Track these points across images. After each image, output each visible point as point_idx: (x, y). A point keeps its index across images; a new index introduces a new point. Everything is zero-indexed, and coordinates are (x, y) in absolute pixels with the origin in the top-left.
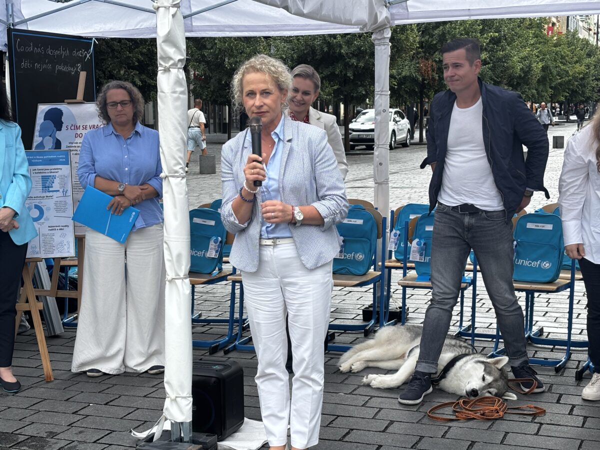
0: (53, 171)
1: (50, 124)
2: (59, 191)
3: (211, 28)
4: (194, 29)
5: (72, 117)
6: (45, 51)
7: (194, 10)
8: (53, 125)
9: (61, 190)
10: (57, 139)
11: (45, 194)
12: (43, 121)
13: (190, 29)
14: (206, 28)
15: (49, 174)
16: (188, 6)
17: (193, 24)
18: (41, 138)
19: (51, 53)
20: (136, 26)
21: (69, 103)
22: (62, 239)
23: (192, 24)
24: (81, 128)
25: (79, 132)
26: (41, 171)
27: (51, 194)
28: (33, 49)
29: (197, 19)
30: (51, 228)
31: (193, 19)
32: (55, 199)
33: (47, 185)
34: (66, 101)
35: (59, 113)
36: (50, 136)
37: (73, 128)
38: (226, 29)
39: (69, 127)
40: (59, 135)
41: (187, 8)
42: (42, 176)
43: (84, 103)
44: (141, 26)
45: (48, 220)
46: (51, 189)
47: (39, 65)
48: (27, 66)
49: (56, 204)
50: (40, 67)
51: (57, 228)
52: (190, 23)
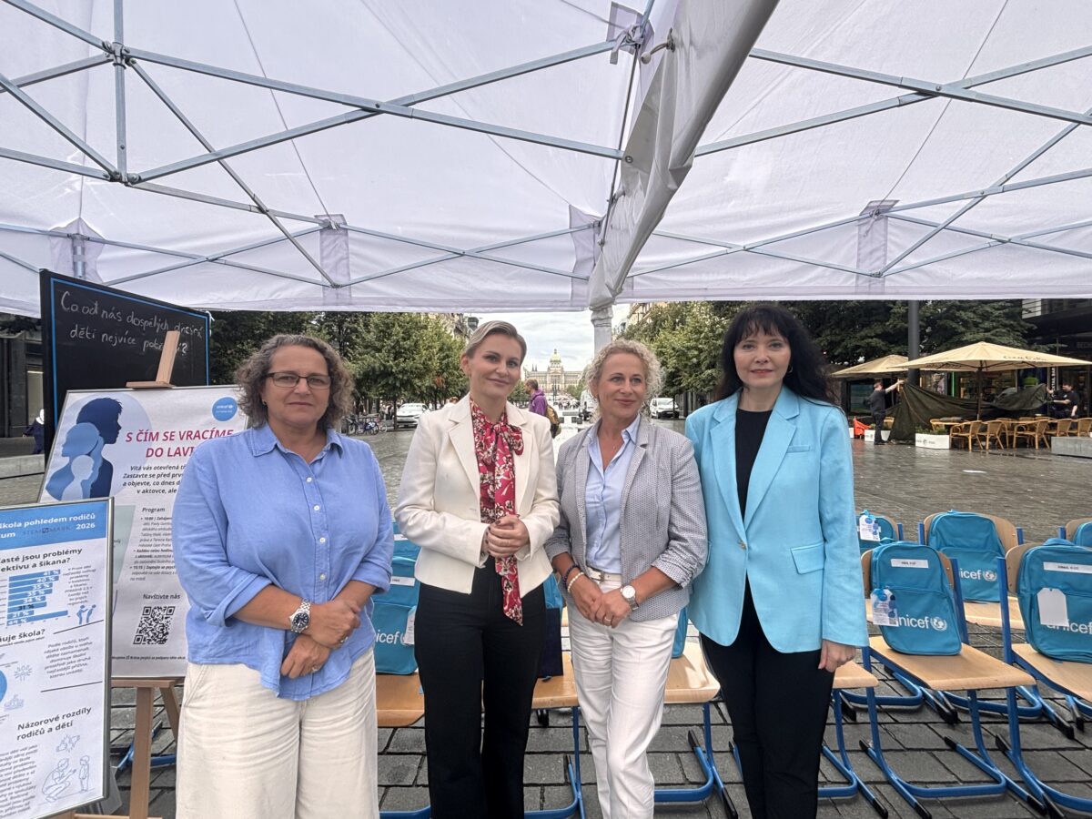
0: (50, 559)
1: (92, 430)
2: (65, 613)
3: (378, 301)
4: (353, 301)
5: (142, 415)
6: (124, 319)
7: (354, 277)
8: (97, 432)
9: (74, 610)
10: (104, 461)
11: (16, 630)
12: (75, 424)
13: (348, 301)
14: (371, 301)
15: (38, 570)
16: (345, 273)
17: (353, 296)
18: (67, 460)
19: (137, 322)
20: (271, 295)
21: (137, 389)
22: (63, 755)
23: (350, 296)
24: (161, 437)
25: (155, 445)
26: (10, 565)
27: (38, 625)
28: (100, 312)
29: (357, 289)
30: (27, 731)
31: (352, 289)
32: (50, 639)
33: (27, 601)
34: (128, 384)
35: (115, 408)
36: (89, 454)
37: (142, 437)
38: (398, 303)
39: (134, 437)
40: (108, 452)
41: (344, 276)
42: (12, 579)
43: (170, 389)
44: (279, 295)
45: (21, 704)
46: (38, 612)
47: (111, 337)
48: (84, 335)
49: (51, 654)
50: (113, 339)
51: (46, 727)
52: (348, 293)
